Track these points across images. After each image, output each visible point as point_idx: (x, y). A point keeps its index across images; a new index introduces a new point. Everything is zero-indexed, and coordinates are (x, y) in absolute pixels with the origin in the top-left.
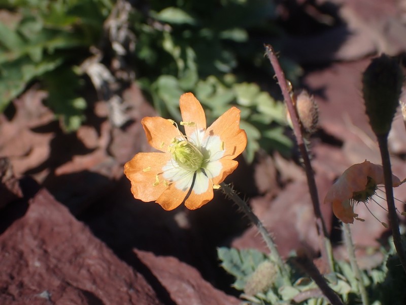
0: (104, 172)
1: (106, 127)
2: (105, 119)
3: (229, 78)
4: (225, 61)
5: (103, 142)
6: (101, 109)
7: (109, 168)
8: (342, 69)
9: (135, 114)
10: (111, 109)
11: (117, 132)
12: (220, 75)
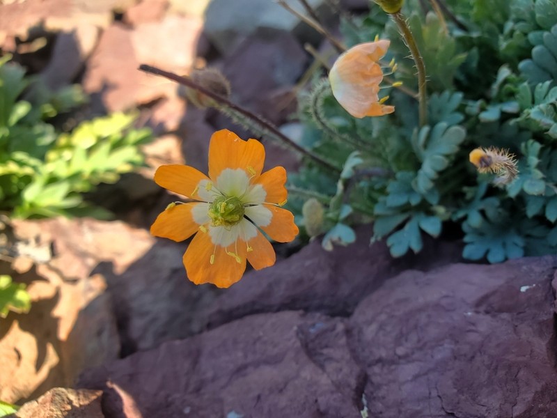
0: (91, 295)
1: (42, 270)
2: (34, 267)
3: (63, 140)
4: (42, 135)
5: (55, 280)
6: (22, 265)
7: (90, 289)
8: (97, 59)
9: (46, 237)
10: (28, 256)
11: (53, 263)
12: (53, 146)
